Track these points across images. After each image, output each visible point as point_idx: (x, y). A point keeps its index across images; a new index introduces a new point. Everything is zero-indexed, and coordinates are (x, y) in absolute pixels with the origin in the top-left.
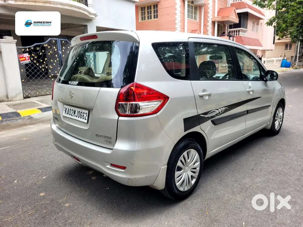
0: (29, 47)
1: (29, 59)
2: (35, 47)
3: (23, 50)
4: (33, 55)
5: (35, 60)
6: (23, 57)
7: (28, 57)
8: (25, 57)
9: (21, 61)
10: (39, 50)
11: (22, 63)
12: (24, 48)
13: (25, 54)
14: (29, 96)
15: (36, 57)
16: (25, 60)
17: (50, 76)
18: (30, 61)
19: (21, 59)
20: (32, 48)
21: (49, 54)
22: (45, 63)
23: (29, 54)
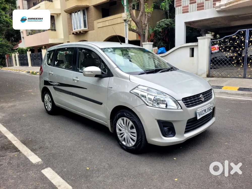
0: (219, 40)
1: (218, 49)
2: (224, 39)
3: (215, 42)
4: (222, 45)
5: (223, 49)
6: (214, 48)
7: (217, 47)
8: (215, 48)
9: (212, 50)
10: (228, 41)
11: (213, 52)
12: (216, 41)
13: (215, 45)
14: (214, 76)
15: (224, 47)
16: (215, 50)
17: (233, 62)
18: (218, 50)
19: (212, 49)
20: (222, 40)
21: (236, 43)
22: (230, 51)
23: (219, 45)
